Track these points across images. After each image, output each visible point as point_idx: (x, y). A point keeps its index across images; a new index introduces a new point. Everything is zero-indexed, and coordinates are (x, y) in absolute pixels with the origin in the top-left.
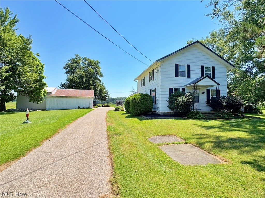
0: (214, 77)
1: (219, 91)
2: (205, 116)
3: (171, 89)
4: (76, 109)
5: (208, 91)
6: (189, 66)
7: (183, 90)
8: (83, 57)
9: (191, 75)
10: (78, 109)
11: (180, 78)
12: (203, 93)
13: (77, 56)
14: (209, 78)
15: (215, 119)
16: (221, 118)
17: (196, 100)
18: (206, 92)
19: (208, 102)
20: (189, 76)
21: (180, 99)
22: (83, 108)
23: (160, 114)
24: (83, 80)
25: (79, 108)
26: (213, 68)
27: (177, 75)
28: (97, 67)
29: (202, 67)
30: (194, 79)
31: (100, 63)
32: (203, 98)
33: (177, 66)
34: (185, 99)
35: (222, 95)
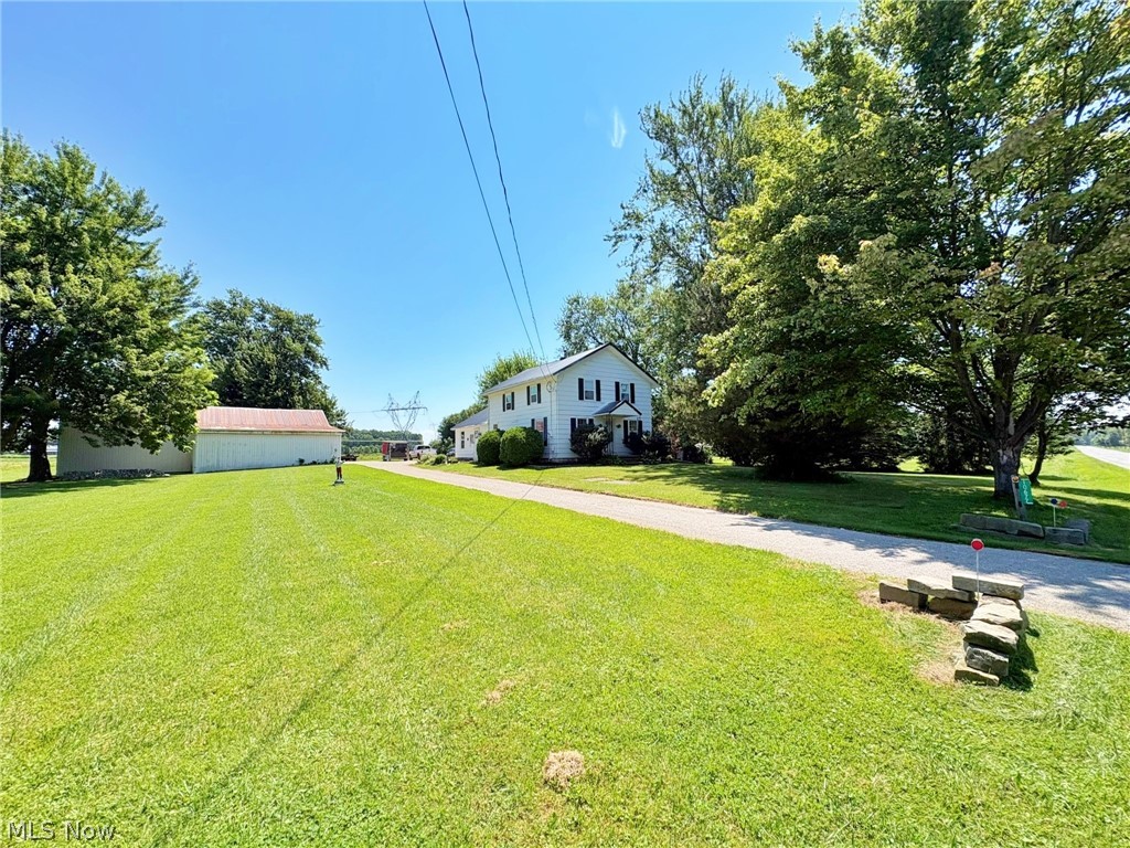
0: (633, 401)
1: (640, 423)
2: (625, 462)
3: (573, 420)
4: (293, 466)
5: (625, 422)
6: (598, 382)
7: (591, 421)
8: (257, 301)
9: (602, 396)
10: (301, 465)
11: (586, 402)
12: (619, 426)
13: (234, 295)
14: (627, 402)
15: (637, 464)
16: (645, 463)
17: (609, 438)
18: (622, 425)
19: (625, 442)
20: (599, 399)
21: (591, 436)
22: (314, 463)
23: (557, 461)
24: (268, 378)
25: (301, 462)
26: (632, 386)
27: (581, 398)
28: (311, 338)
29: (617, 384)
30: (606, 404)
31: (321, 324)
32: (619, 434)
33: (581, 381)
34: (598, 437)
35: (644, 429)
